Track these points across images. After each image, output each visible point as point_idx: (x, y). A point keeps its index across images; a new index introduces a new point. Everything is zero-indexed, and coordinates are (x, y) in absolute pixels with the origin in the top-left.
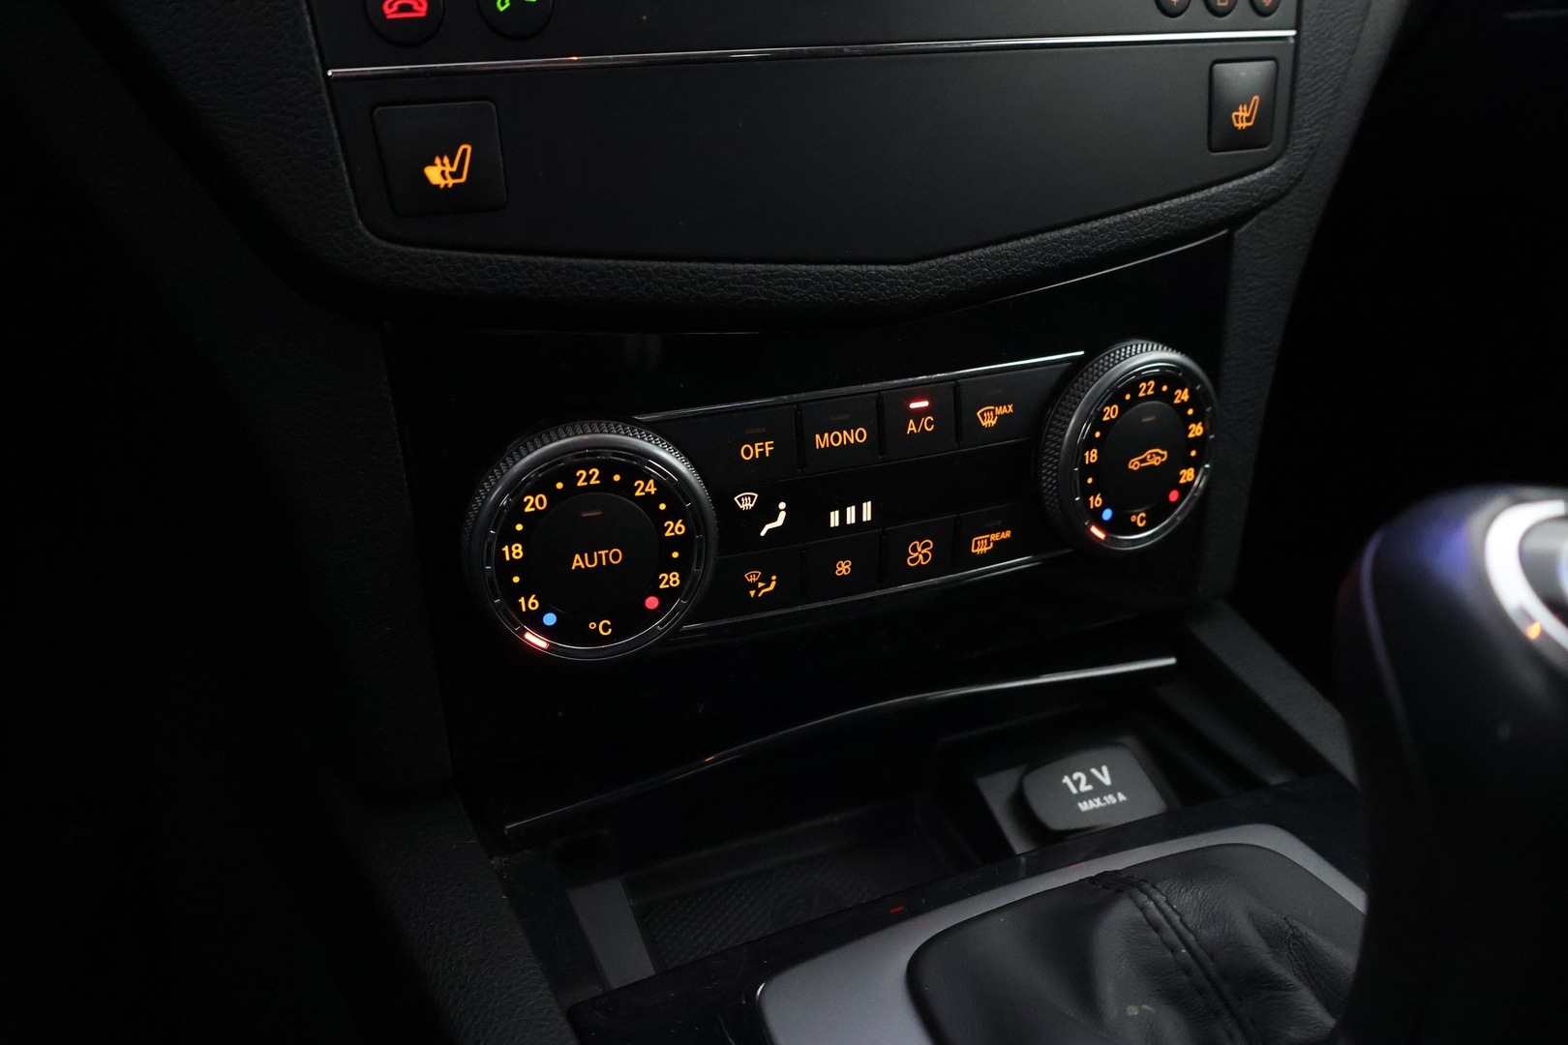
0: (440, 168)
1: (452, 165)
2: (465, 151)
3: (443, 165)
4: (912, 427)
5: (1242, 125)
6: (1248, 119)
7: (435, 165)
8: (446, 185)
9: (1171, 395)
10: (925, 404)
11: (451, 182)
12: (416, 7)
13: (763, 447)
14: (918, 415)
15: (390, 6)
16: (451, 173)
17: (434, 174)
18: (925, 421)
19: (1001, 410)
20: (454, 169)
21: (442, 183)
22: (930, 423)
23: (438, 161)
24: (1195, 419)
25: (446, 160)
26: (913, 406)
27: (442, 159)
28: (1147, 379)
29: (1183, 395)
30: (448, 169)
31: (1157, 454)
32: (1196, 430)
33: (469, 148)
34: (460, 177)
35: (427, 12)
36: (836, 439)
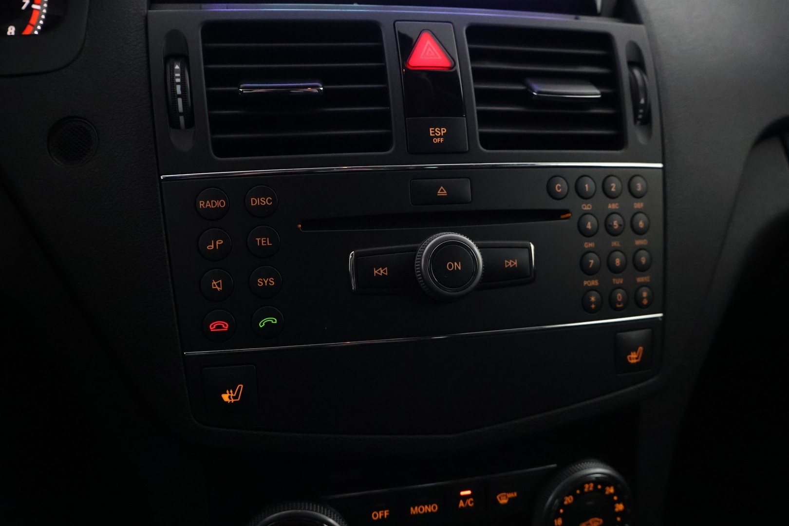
0: (228, 395)
1: (234, 394)
2: (240, 387)
3: (230, 393)
4: (461, 504)
5: (633, 361)
6: (637, 358)
7: (227, 393)
8: (231, 402)
9: (603, 490)
10: (468, 492)
11: (233, 400)
12: (224, 327)
13: (384, 513)
14: (466, 497)
15: (212, 326)
16: (233, 397)
17: (225, 397)
18: (468, 501)
19: (511, 495)
20: (235, 395)
21: (229, 401)
22: (471, 502)
23: (228, 392)
24: (619, 502)
25: (231, 391)
26: (463, 493)
27: (229, 391)
28: (588, 483)
29: (611, 490)
30: (232, 395)
31: (596, 521)
32: (620, 507)
33: (242, 386)
34: (238, 399)
35: (228, 329)
36: (421, 510)
